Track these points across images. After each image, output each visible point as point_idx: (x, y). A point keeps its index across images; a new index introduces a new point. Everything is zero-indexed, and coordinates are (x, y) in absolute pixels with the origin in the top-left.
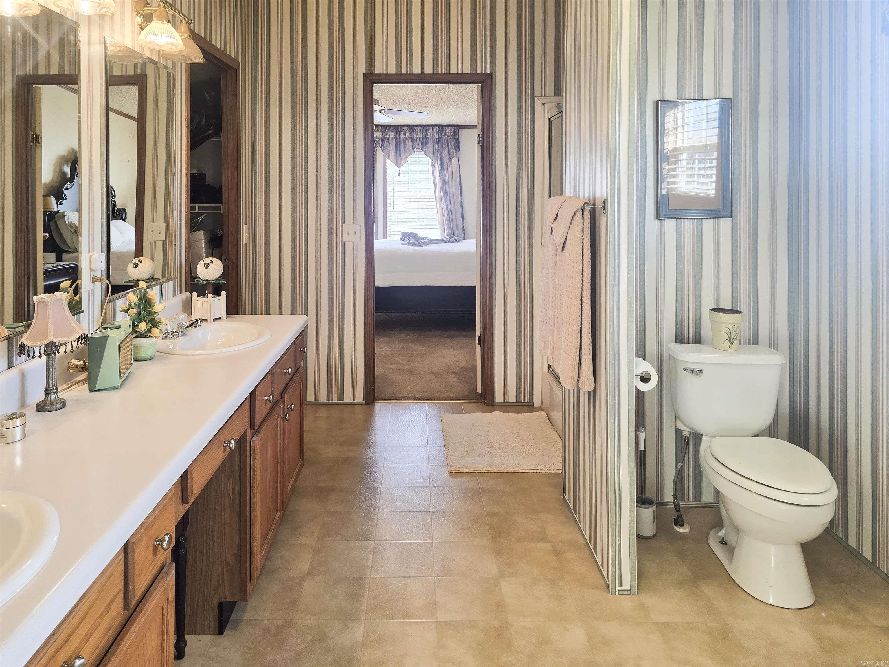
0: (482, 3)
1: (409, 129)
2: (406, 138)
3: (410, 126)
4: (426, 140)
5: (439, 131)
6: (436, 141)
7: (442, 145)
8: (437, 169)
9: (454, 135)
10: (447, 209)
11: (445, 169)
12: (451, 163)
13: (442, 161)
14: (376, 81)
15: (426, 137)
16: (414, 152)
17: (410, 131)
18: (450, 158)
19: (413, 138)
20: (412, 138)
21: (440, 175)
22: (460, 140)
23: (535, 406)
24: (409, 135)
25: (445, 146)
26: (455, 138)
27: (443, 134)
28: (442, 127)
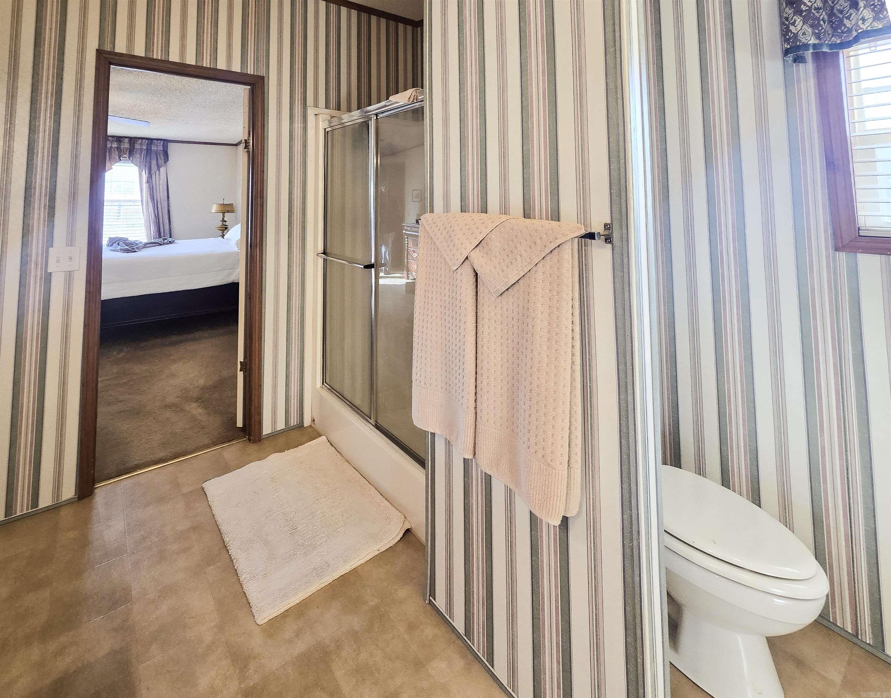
0: (255, 3)
1: (115, 140)
2: (111, 147)
3: (116, 136)
4: (134, 150)
5: (147, 143)
6: (144, 152)
7: (151, 155)
8: (145, 177)
9: (163, 147)
10: (154, 212)
11: (153, 176)
12: (159, 172)
13: (150, 168)
14: (115, 62)
15: (134, 148)
16: (120, 160)
17: (116, 141)
18: (159, 167)
19: (120, 148)
20: (118, 148)
21: (148, 182)
22: (168, 152)
23: (305, 426)
24: (115, 145)
25: (153, 156)
26: (164, 150)
27: (152, 146)
28: (150, 141)
